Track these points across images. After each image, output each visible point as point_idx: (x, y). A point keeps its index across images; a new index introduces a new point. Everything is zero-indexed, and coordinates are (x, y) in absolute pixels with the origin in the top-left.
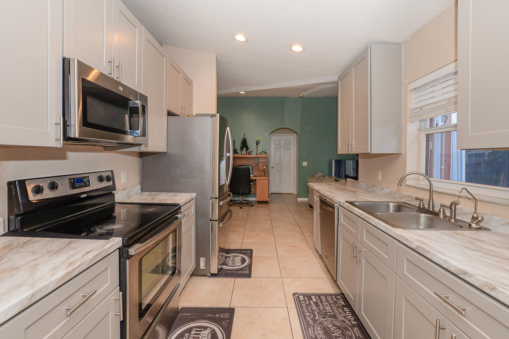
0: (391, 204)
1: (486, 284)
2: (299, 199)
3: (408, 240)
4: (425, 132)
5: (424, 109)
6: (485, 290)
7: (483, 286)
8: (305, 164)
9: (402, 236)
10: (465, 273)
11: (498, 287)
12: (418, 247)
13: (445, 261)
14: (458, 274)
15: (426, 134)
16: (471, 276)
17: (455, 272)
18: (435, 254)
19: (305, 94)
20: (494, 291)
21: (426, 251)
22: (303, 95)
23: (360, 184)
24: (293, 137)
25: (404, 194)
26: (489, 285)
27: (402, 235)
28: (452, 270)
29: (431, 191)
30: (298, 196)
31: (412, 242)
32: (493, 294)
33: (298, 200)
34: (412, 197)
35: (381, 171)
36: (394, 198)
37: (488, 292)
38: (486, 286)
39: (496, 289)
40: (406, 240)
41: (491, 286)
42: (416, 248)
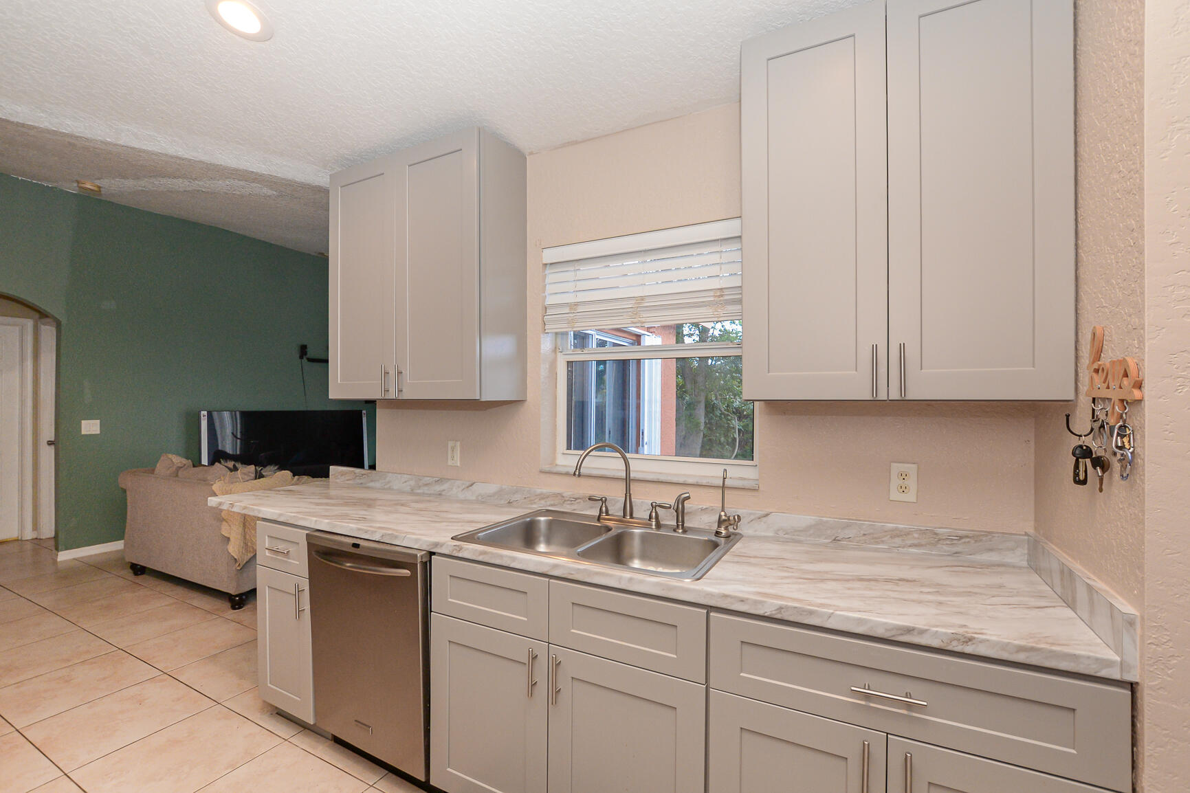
0: (542, 519)
1: (955, 637)
2: (64, 556)
3: (747, 599)
4: (567, 357)
5: (580, 309)
6: (954, 647)
7: (949, 642)
8: (90, 427)
9: (726, 596)
10: (909, 630)
11: (976, 636)
12: (780, 608)
13: (860, 621)
14: (893, 636)
15: (568, 362)
16: (922, 632)
17: (887, 635)
18: (833, 613)
19: (112, 186)
20: (969, 643)
21: (805, 613)
22: (99, 187)
23: (388, 479)
24: (17, 329)
25: (539, 491)
26: (958, 637)
27: (727, 593)
28: (880, 632)
29: (628, 480)
30: (58, 543)
31: (761, 602)
32: (968, 649)
33: (59, 560)
34: (563, 497)
35: (459, 443)
36: (509, 502)
37: (959, 648)
38: (955, 639)
39: (974, 638)
40: (742, 601)
41: (965, 638)
42: (774, 612)
